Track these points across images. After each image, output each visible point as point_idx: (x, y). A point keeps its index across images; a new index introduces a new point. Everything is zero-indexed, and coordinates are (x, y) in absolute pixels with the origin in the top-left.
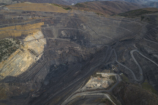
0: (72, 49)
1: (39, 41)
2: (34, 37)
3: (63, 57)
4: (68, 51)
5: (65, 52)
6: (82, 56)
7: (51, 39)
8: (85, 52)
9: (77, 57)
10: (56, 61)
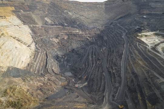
0: (71, 34)
1: (20, 28)
2: (10, 22)
3: (63, 45)
4: (67, 37)
5: (63, 38)
6: (88, 39)
7: (36, 26)
8: (90, 34)
9: (83, 41)
10: (57, 51)
